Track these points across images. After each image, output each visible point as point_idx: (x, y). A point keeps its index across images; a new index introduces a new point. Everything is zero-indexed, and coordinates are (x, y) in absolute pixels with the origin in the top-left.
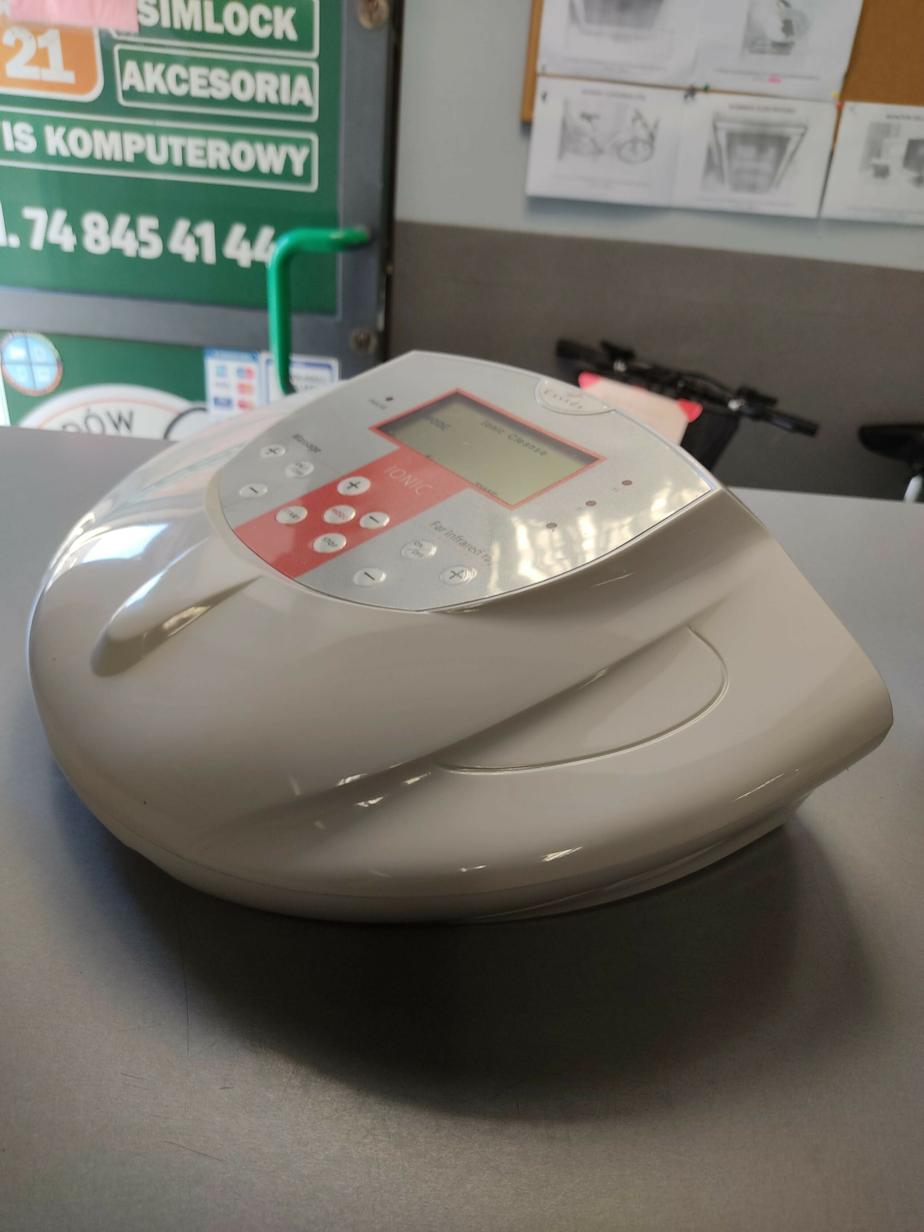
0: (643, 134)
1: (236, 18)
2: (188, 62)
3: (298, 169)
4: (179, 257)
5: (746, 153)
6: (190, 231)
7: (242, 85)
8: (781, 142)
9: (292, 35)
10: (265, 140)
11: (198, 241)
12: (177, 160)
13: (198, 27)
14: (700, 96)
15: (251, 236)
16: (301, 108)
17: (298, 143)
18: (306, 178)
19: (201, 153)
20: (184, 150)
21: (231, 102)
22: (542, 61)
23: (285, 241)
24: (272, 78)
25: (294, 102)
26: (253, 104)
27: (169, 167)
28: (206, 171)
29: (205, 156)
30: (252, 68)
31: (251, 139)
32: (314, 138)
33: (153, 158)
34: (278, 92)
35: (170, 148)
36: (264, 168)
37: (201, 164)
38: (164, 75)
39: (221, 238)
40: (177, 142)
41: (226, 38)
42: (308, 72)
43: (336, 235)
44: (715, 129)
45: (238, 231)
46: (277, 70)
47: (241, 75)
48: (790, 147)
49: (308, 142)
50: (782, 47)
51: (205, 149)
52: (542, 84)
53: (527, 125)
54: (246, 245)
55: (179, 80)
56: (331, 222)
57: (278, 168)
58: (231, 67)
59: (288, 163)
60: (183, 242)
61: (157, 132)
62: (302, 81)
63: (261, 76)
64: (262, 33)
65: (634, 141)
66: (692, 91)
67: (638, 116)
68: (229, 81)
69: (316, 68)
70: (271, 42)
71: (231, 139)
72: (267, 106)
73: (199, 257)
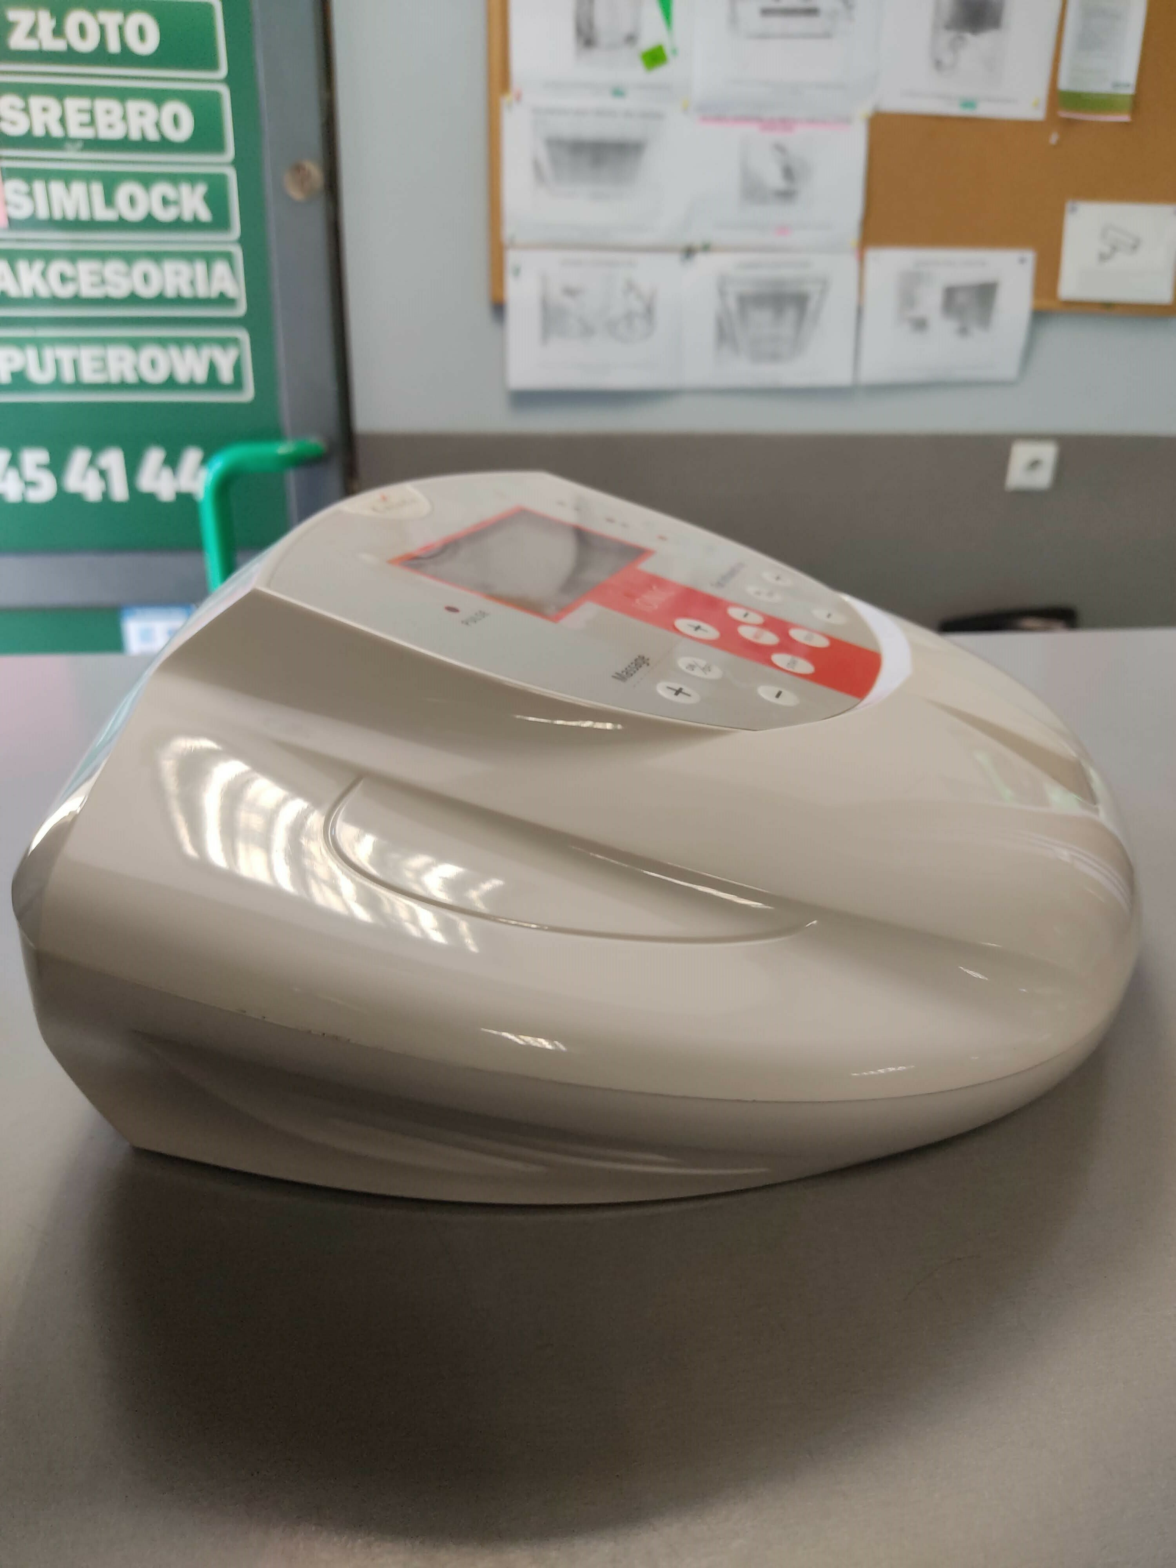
0: (638, 306)
1: (132, 201)
2: (73, 257)
3: (226, 375)
4: (77, 498)
5: (762, 318)
6: (92, 462)
7: (146, 278)
8: (800, 301)
9: (205, 215)
10: (180, 343)
11: (103, 474)
12: (68, 376)
13: (84, 215)
14: (701, 259)
15: (172, 462)
16: (223, 300)
17: (224, 343)
18: (237, 384)
19: (98, 365)
20: (76, 363)
21: (133, 299)
22: (510, 230)
23: (219, 464)
24: (183, 267)
25: (214, 293)
26: (160, 300)
27: (57, 385)
28: (107, 387)
29: (105, 368)
30: (157, 257)
31: (162, 342)
32: (243, 336)
33: (36, 375)
34: (192, 283)
35: (57, 362)
36: (182, 376)
37: (99, 378)
38: (44, 274)
39: (132, 468)
40: (66, 354)
41: (122, 225)
42: (228, 257)
43: (283, 449)
44: (722, 293)
45: (154, 457)
46: (189, 257)
47: (142, 266)
48: (812, 305)
49: (235, 341)
50: (786, 195)
51: (104, 360)
52: (512, 257)
53: (498, 308)
54: (167, 473)
55: (63, 279)
56: (275, 434)
57: (201, 375)
58: (129, 258)
59: (213, 369)
60: (84, 477)
61: (39, 343)
62: (221, 268)
63: (170, 266)
64: (165, 215)
65: (629, 316)
66: (689, 252)
67: (631, 287)
68: (128, 274)
69: (237, 252)
70: (178, 225)
71: (136, 344)
72: (179, 301)
73: (106, 495)
